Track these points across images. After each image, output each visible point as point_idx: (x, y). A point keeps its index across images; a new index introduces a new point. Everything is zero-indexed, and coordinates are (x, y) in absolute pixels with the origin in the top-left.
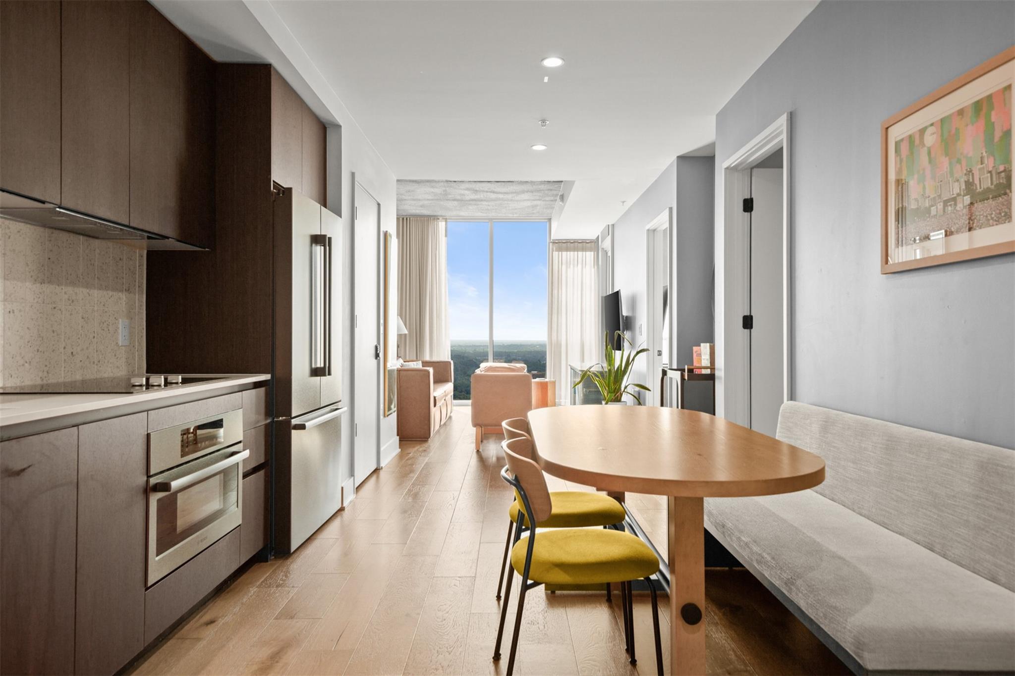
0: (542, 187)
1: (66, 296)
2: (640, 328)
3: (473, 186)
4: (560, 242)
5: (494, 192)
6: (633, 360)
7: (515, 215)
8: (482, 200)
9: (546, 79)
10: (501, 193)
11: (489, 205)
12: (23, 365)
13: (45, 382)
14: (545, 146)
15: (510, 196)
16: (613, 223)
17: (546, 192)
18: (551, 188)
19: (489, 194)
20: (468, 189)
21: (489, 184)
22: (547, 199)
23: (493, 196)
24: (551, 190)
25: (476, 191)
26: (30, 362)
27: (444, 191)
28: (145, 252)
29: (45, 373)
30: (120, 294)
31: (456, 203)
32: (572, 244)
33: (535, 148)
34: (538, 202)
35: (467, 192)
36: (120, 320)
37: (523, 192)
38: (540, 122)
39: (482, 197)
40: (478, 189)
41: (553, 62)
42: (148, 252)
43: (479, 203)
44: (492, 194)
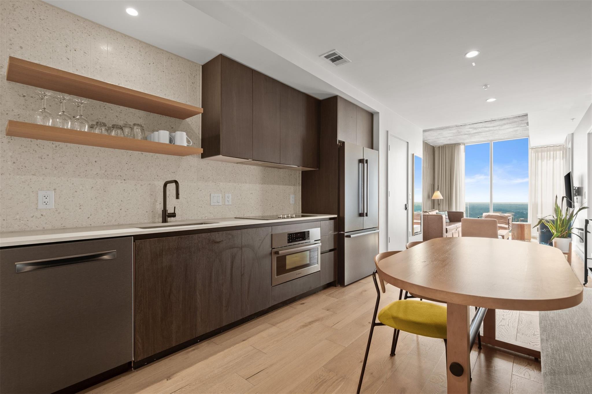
0: (516, 120)
1: (270, 188)
2: (585, 194)
3: (473, 126)
4: (536, 148)
5: (486, 127)
6: (577, 214)
7: (505, 137)
8: (481, 132)
9: (474, 64)
10: (492, 127)
11: (487, 134)
12: (256, 210)
13: (263, 215)
14: (496, 98)
15: (497, 128)
16: (572, 133)
17: (520, 122)
18: (522, 119)
19: (483, 128)
20: (470, 128)
21: (481, 124)
22: (523, 126)
23: (487, 129)
24: (523, 120)
25: (475, 128)
26: (258, 209)
27: (457, 131)
28: (301, 172)
29: (263, 212)
30: (291, 187)
31: (466, 136)
32: (546, 148)
33: (488, 101)
34: (518, 128)
35: (470, 130)
36: (291, 195)
37: (505, 124)
38: (484, 87)
39: (480, 130)
40: (476, 127)
41: (472, 54)
42: (302, 171)
43: (480, 134)
44: (485, 128)
